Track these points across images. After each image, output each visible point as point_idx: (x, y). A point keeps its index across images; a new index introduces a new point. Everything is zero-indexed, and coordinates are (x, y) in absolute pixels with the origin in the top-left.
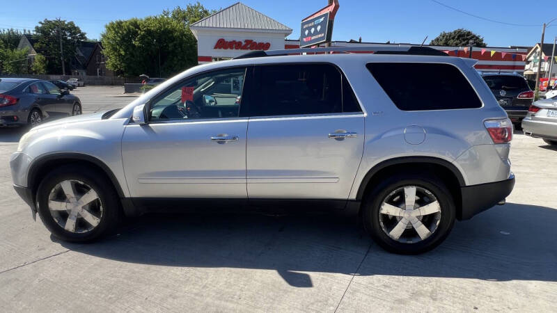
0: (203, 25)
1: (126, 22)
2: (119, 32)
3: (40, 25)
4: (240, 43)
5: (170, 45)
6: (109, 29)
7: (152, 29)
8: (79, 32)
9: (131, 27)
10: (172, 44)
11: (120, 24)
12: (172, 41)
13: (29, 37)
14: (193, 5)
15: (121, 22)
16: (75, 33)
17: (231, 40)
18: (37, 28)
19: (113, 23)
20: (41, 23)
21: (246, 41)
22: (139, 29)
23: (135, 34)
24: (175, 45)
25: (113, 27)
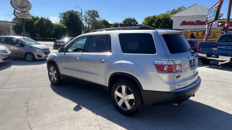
0: (176, 16)
1: (151, 17)
2: (148, 21)
3: (124, 20)
4: (193, 22)
5: (167, 25)
6: (145, 20)
7: (161, 18)
8: (136, 21)
9: (153, 18)
10: (168, 24)
11: (149, 18)
12: (168, 23)
13: (120, 24)
14: (180, 7)
15: (150, 17)
16: (134, 22)
17: (189, 21)
18: (123, 21)
19: (147, 18)
20: (125, 19)
21: (196, 21)
22: (156, 19)
23: (154, 21)
24: (169, 25)
25: (146, 19)
